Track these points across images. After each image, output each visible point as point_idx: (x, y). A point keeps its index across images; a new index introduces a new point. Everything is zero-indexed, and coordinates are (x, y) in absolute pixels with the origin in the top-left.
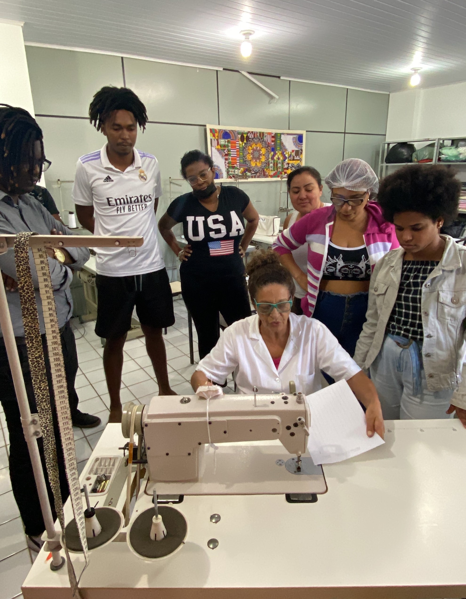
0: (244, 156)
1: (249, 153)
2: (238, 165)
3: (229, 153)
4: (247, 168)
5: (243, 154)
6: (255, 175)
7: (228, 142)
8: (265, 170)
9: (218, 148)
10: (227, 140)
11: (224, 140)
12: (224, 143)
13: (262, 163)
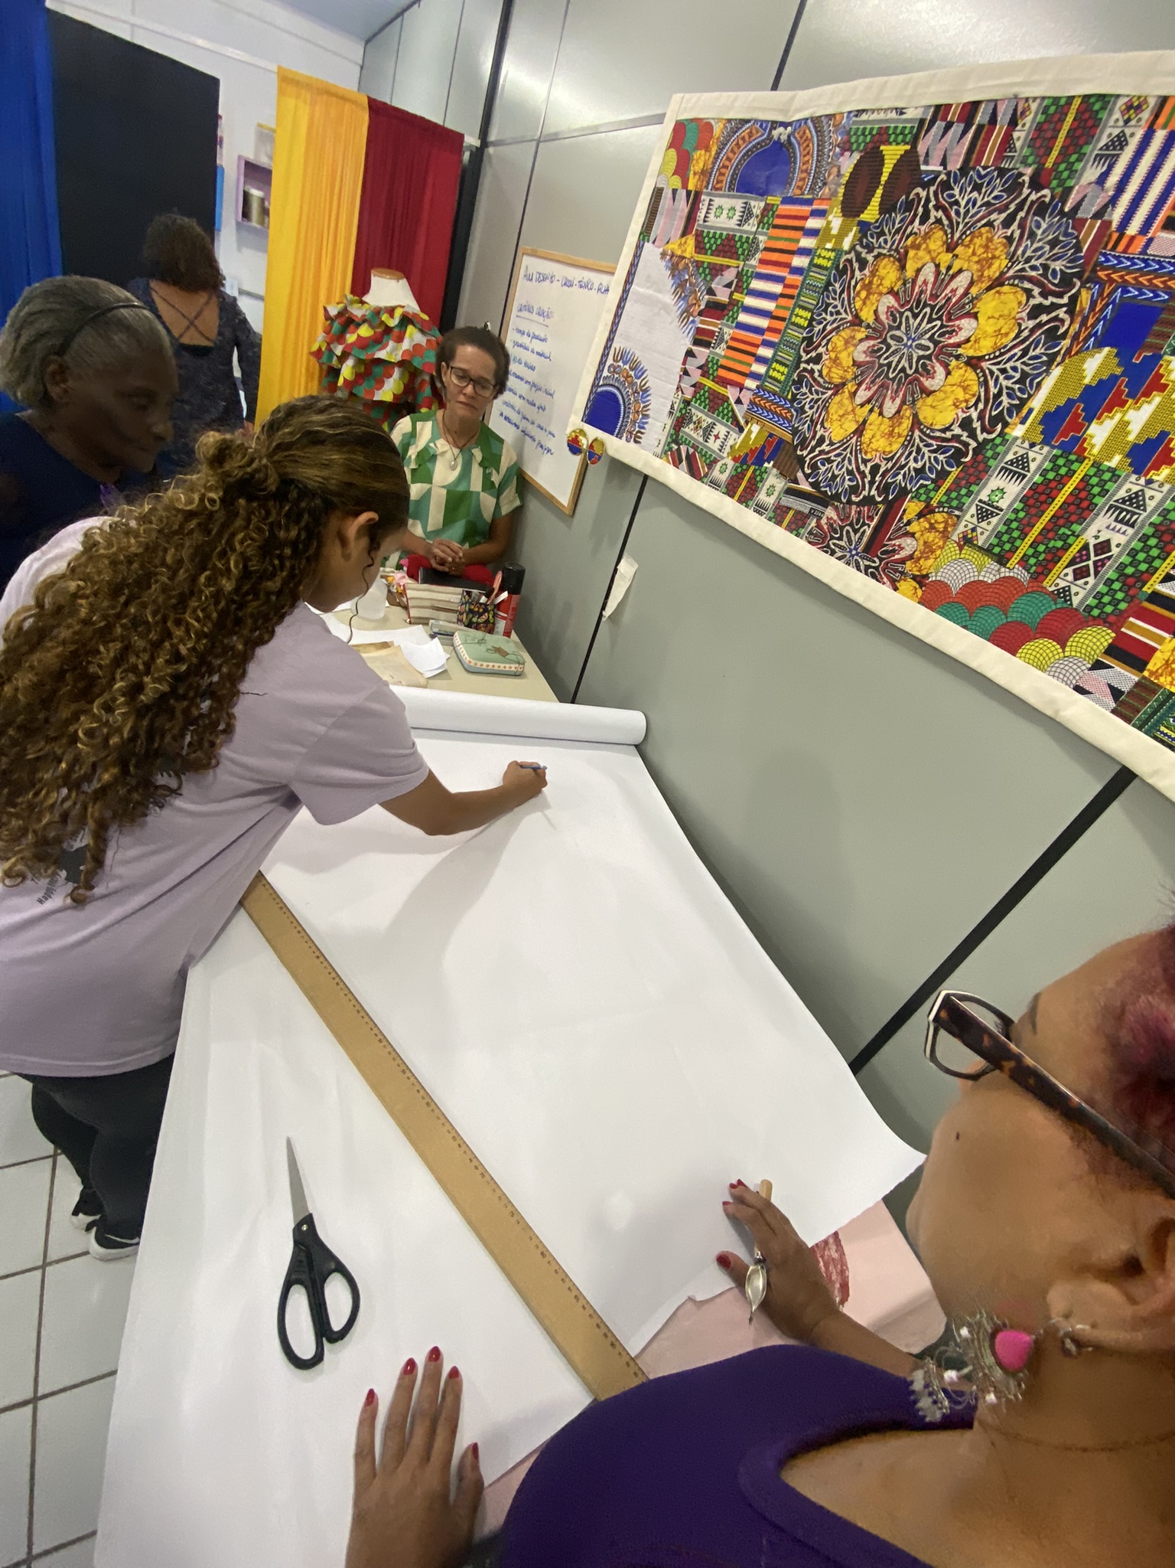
0: (809, 340)
1: (857, 321)
2: (746, 399)
3: (736, 296)
4: (788, 437)
5: (810, 322)
7: (764, 215)
8: (912, 507)
9: (679, 253)
10: (762, 204)
11: (739, 204)
12: (732, 224)
13: (917, 433)
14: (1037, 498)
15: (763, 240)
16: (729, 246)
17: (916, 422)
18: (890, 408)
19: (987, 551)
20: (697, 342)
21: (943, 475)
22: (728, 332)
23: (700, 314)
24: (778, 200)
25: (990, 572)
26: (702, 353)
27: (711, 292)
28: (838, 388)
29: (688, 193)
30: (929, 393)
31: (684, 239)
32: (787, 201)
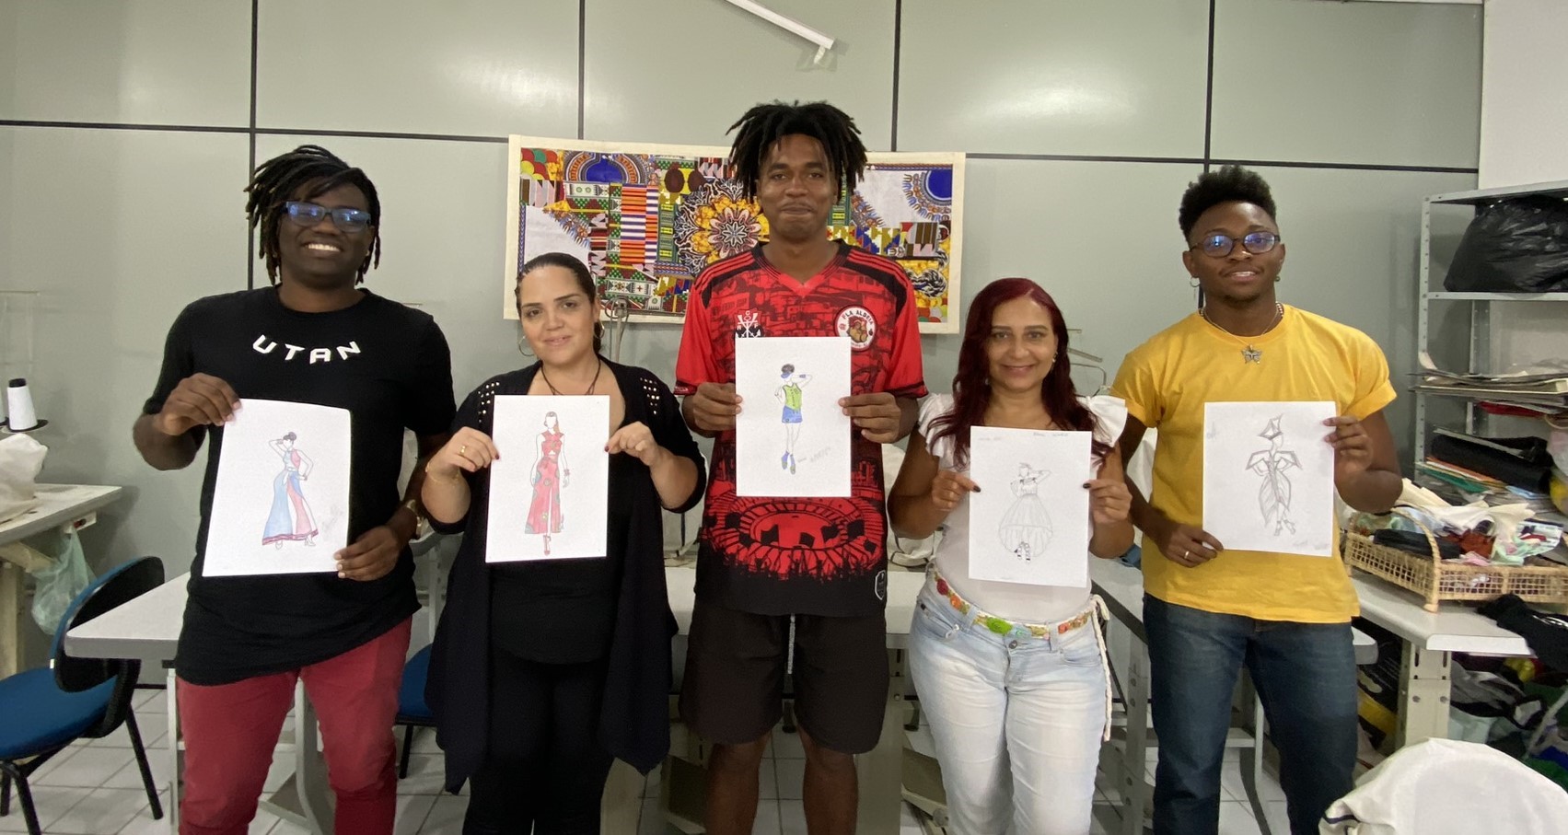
0: (679, 239)
1: (701, 229)
2: (652, 271)
3: (611, 225)
5: (674, 232)
7: (611, 190)
9: (558, 209)
10: (608, 186)
11: (592, 186)
12: (592, 194)
15: (618, 201)
16: (593, 204)
22: (617, 242)
23: (589, 235)
24: (619, 185)
26: (602, 254)
27: (591, 225)
28: (708, 254)
29: (552, 182)
31: (558, 203)
32: (624, 185)
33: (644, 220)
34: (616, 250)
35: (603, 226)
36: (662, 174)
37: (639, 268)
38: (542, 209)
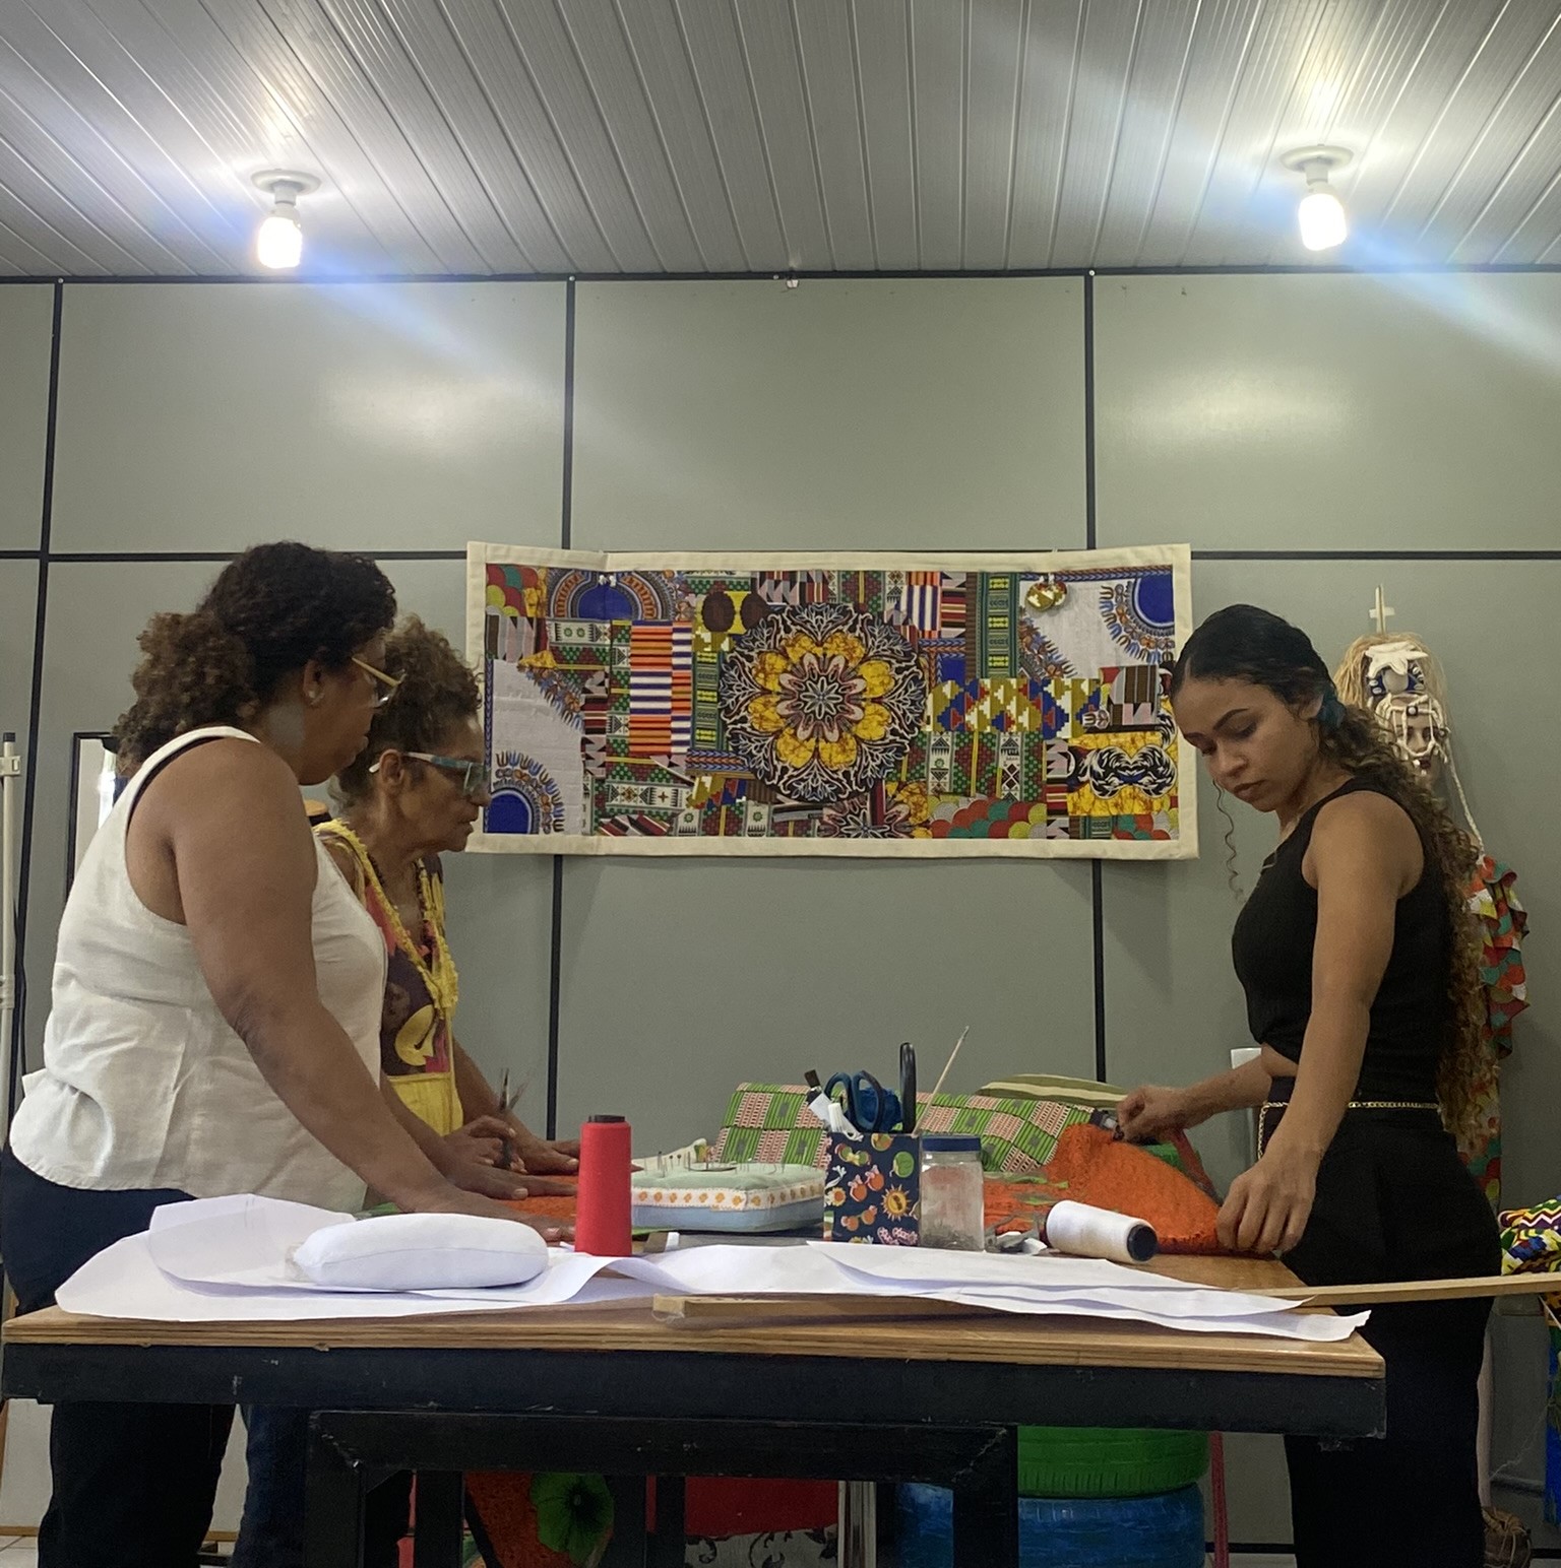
0: (727, 710)
1: (765, 692)
2: (681, 762)
3: (613, 691)
4: (749, 775)
5: (720, 698)
6: (803, 815)
7: (614, 632)
8: (890, 788)
9: (539, 664)
10: (609, 626)
11: (586, 626)
12: (586, 639)
13: (864, 746)
14: (962, 757)
15: (624, 649)
16: (588, 655)
17: (859, 740)
18: (833, 736)
19: (955, 793)
20: (588, 732)
21: (898, 764)
22: (624, 718)
23: (582, 709)
24: (627, 623)
25: (964, 804)
26: (600, 740)
27: (586, 691)
28: (778, 734)
29: (530, 620)
30: (857, 722)
31: (539, 655)
32: (636, 623)
33: (669, 681)
34: (622, 732)
35: (600, 693)
36: (698, 601)
37: (661, 762)
38: (516, 664)
